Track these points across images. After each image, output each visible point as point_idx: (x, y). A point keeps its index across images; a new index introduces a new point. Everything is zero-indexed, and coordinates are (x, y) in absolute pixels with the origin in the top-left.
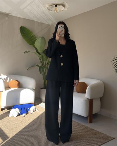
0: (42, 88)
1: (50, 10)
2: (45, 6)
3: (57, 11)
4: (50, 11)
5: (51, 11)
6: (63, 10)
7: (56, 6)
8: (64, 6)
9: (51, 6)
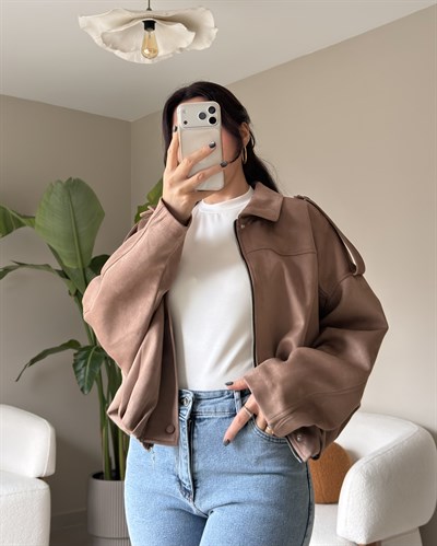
0: (98, 476)
1: (116, 49)
2: (90, 26)
3: (156, 51)
4: (117, 52)
5: (123, 51)
6: (184, 45)
7: (150, 25)
8: (190, 25)
9: (123, 28)
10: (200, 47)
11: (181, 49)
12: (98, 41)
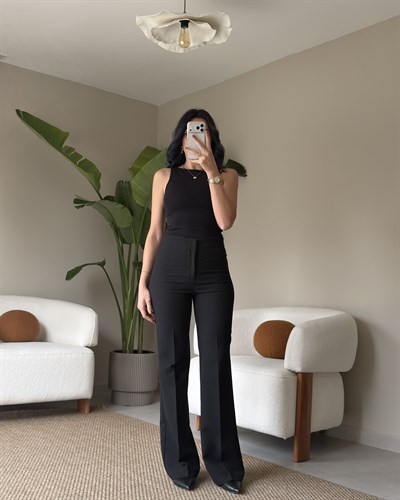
1: (160, 40)
3: (189, 43)
5: (165, 42)
7: (185, 24)
8: (215, 25)
9: (167, 25)
10: (219, 42)
11: (205, 43)
12: (148, 34)
